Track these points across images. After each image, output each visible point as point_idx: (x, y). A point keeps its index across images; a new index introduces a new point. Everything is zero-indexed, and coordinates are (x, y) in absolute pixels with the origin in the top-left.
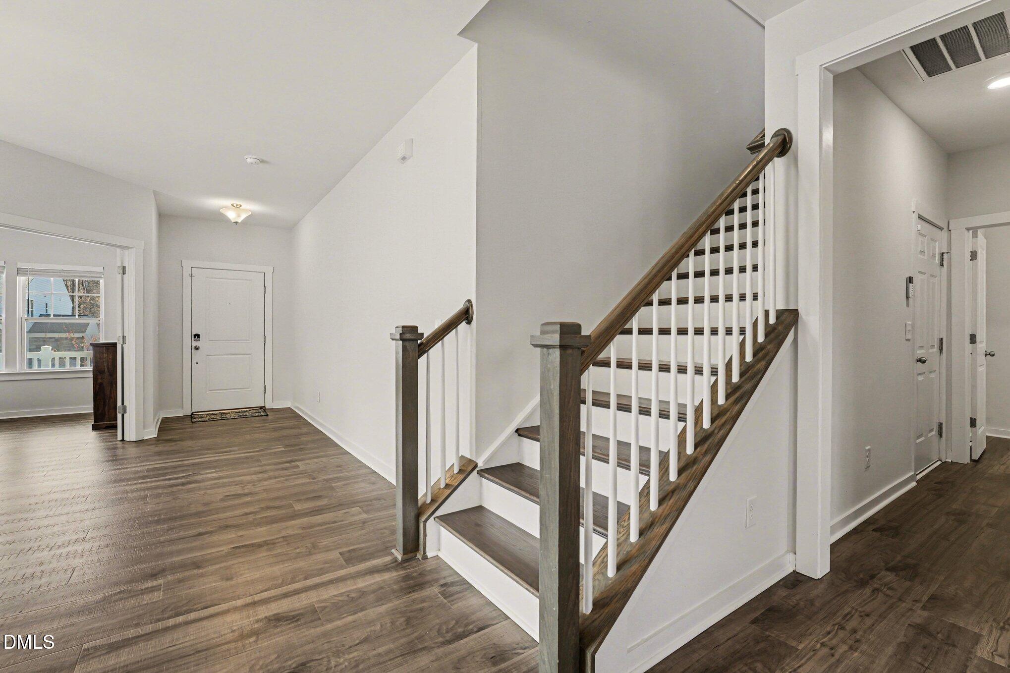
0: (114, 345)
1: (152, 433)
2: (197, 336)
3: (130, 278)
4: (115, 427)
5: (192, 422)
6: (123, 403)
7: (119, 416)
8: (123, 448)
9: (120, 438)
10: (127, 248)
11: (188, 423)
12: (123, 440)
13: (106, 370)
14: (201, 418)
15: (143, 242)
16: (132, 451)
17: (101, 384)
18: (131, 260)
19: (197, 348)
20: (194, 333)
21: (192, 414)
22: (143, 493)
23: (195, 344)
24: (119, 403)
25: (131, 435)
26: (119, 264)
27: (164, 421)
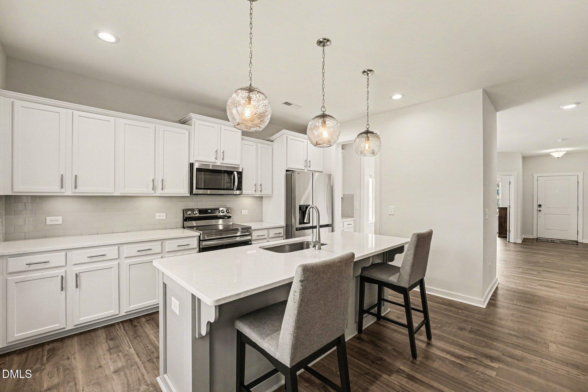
0: (506, 208)
1: (520, 241)
2: (540, 206)
3: (512, 185)
4: (506, 237)
5: (537, 241)
6: (509, 229)
7: (508, 233)
8: (509, 244)
9: (508, 240)
10: (511, 175)
11: (535, 241)
12: (509, 242)
13: (503, 217)
14: (541, 240)
15: (517, 172)
16: (512, 245)
17: (501, 222)
18: (512, 179)
19: (540, 211)
20: (539, 204)
21: (537, 238)
22: (516, 255)
23: (539, 209)
24: (508, 229)
25: (512, 240)
26: (508, 181)
27: (524, 238)
